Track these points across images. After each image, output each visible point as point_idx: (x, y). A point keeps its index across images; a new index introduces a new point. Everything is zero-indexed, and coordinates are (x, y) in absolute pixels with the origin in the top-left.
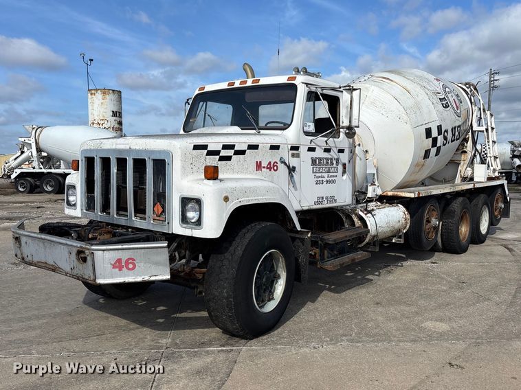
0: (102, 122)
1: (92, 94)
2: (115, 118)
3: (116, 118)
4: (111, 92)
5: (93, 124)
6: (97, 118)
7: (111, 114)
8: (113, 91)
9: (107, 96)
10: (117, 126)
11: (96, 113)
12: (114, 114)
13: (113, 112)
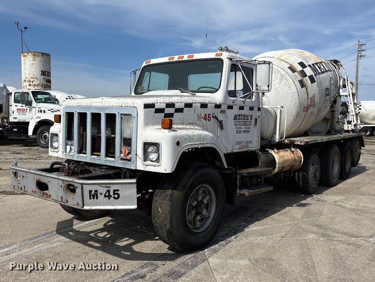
0: (32, 80)
1: (24, 56)
2: (43, 77)
3: (45, 77)
4: (40, 54)
5: (25, 81)
6: (28, 77)
7: (40, 73)
8: (43, 54)
9: (37, 58)
10: (46, 83)
11: (27, 72)
12: (43, 73)
13: (42, 71)
